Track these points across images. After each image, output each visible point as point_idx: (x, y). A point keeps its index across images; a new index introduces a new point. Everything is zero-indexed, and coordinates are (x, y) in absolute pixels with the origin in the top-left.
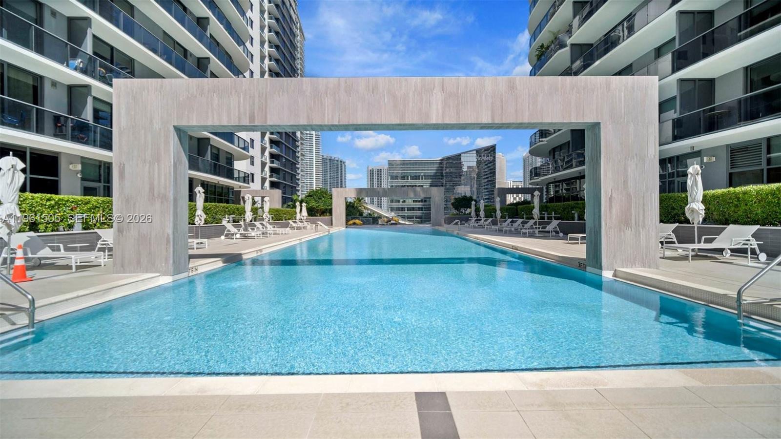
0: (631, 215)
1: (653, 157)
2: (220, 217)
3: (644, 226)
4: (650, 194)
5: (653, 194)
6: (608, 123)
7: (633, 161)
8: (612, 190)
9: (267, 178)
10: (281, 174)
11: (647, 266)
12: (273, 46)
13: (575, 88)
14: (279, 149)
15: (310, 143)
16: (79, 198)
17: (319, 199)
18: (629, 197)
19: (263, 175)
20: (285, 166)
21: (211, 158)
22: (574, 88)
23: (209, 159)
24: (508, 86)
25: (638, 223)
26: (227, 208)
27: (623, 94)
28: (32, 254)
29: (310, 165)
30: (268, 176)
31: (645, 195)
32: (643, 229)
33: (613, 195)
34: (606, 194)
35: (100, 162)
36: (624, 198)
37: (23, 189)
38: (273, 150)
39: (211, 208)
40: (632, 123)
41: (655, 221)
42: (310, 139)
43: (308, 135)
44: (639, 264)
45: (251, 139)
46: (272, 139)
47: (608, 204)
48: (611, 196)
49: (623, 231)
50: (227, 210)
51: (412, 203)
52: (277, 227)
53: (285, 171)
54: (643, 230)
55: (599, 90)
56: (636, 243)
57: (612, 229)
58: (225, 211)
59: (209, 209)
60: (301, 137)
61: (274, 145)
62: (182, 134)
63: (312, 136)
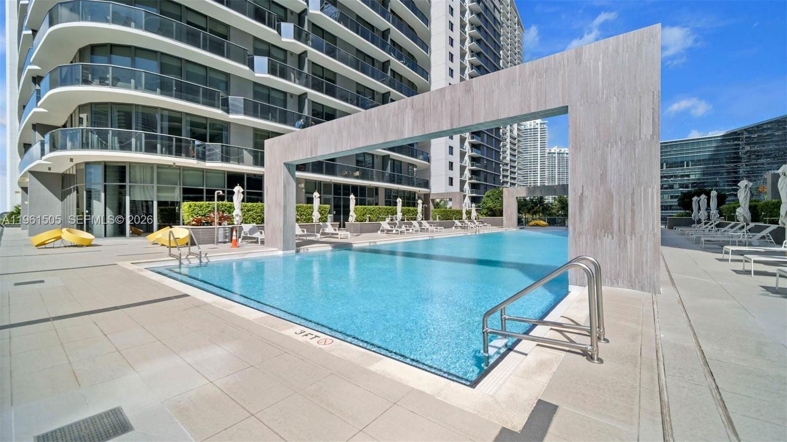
0: (612, 217)
1: (649, 137)
2: (383, 216)
3: (633, 233)
4: (645, 189)
5: (650, 190)
6: (578, 104)
7: (615, 146)
8: (583, 186)
9: (466, 181)
10: (482, 175)
11: (637, 288)
12: (475, 54)
13: (536, 73)
14: (480, 152)
15: (534, 138)
16: (305, 205)
17: (496, 199)
18: (610, 196)
19: (463, 179)
20: (486, 167)
21: (391, 170)
22: (534, 73)
23: (389, 172)
24: (465, 90)
25: (623, 228)
26: (390, 210)
27: (600, 63)
28: (250, 235)
29: (534, 162)
30: (467, 178)
31: (635, 191)
32: (631, 236)
33: (586, 193)
34: (575, 191)
35: (316, 181)
36: (600, 197)
37: (243, 201)
38: (473, 153)
39: (375, 209)
40: (614, 98)
41: (653, 225)
42: (534, 134)
43: (532, 130)
44: (623, 283)
45: (450, 146)
46: (473, 143)
47: (578, 204)
48: (582, 194)
49: (600, 239)
50: (390, 211)
51: (670, 200)
52: (434, 226)
53: (487, 172)
54: (631, 239)
55: (566, 67)
56: (620, 255)
57: (584, 236)
58: (388, 212)
59: (373, 210)
60: (518, 134)
61: (473, 149)
62: (291, 167)
63: (537, 130)
